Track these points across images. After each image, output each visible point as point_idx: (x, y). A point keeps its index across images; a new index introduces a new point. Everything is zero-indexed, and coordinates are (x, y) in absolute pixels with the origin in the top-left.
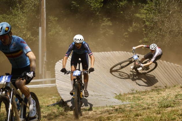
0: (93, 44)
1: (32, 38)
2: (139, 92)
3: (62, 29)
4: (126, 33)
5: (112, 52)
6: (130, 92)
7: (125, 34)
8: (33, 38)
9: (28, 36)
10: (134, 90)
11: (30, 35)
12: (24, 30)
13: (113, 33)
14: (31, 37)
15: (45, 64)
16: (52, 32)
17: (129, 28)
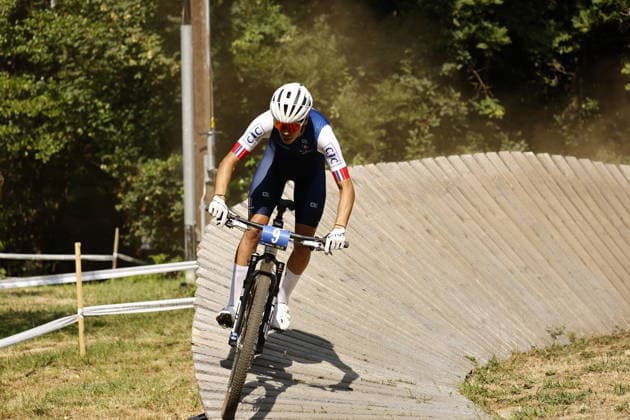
0: (421, 89)
1: (164, 65)
2: (583, 340)
3: (293, 23)
4: (565, 37)
6: (541, 346)
7: (558, 40)
8: (168, 61)
9: (150, 55)
10: (560, 333)
11: (158, 49)
12: (129, 29)
13: (507, 40)
14: (163, 59)
16: (248, 36)
17: (578, 15)
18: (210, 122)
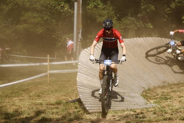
0: (133, 20)
2: (171, 84)
3: (102, 3)
4: (169, 9)
5: (144, 38)
6: (161, 85)
7: (167, 10)
8: (70, 11)
9: (66, 9)
10: (165, 82)
11: (68, 8)
12: (61, 2)
13: (154, 9)
14: (69, 10)
15: (80, 41)
16: (90, 5)
17: (172, 4)
18: (81, 26)
